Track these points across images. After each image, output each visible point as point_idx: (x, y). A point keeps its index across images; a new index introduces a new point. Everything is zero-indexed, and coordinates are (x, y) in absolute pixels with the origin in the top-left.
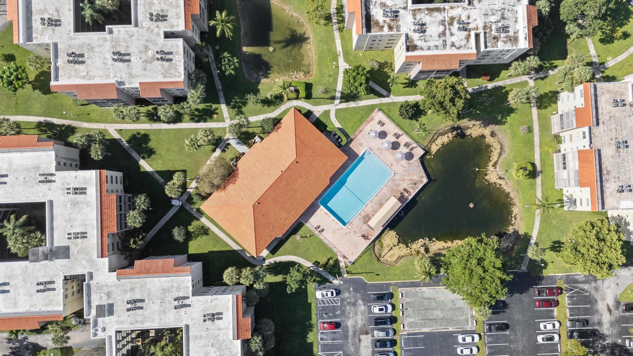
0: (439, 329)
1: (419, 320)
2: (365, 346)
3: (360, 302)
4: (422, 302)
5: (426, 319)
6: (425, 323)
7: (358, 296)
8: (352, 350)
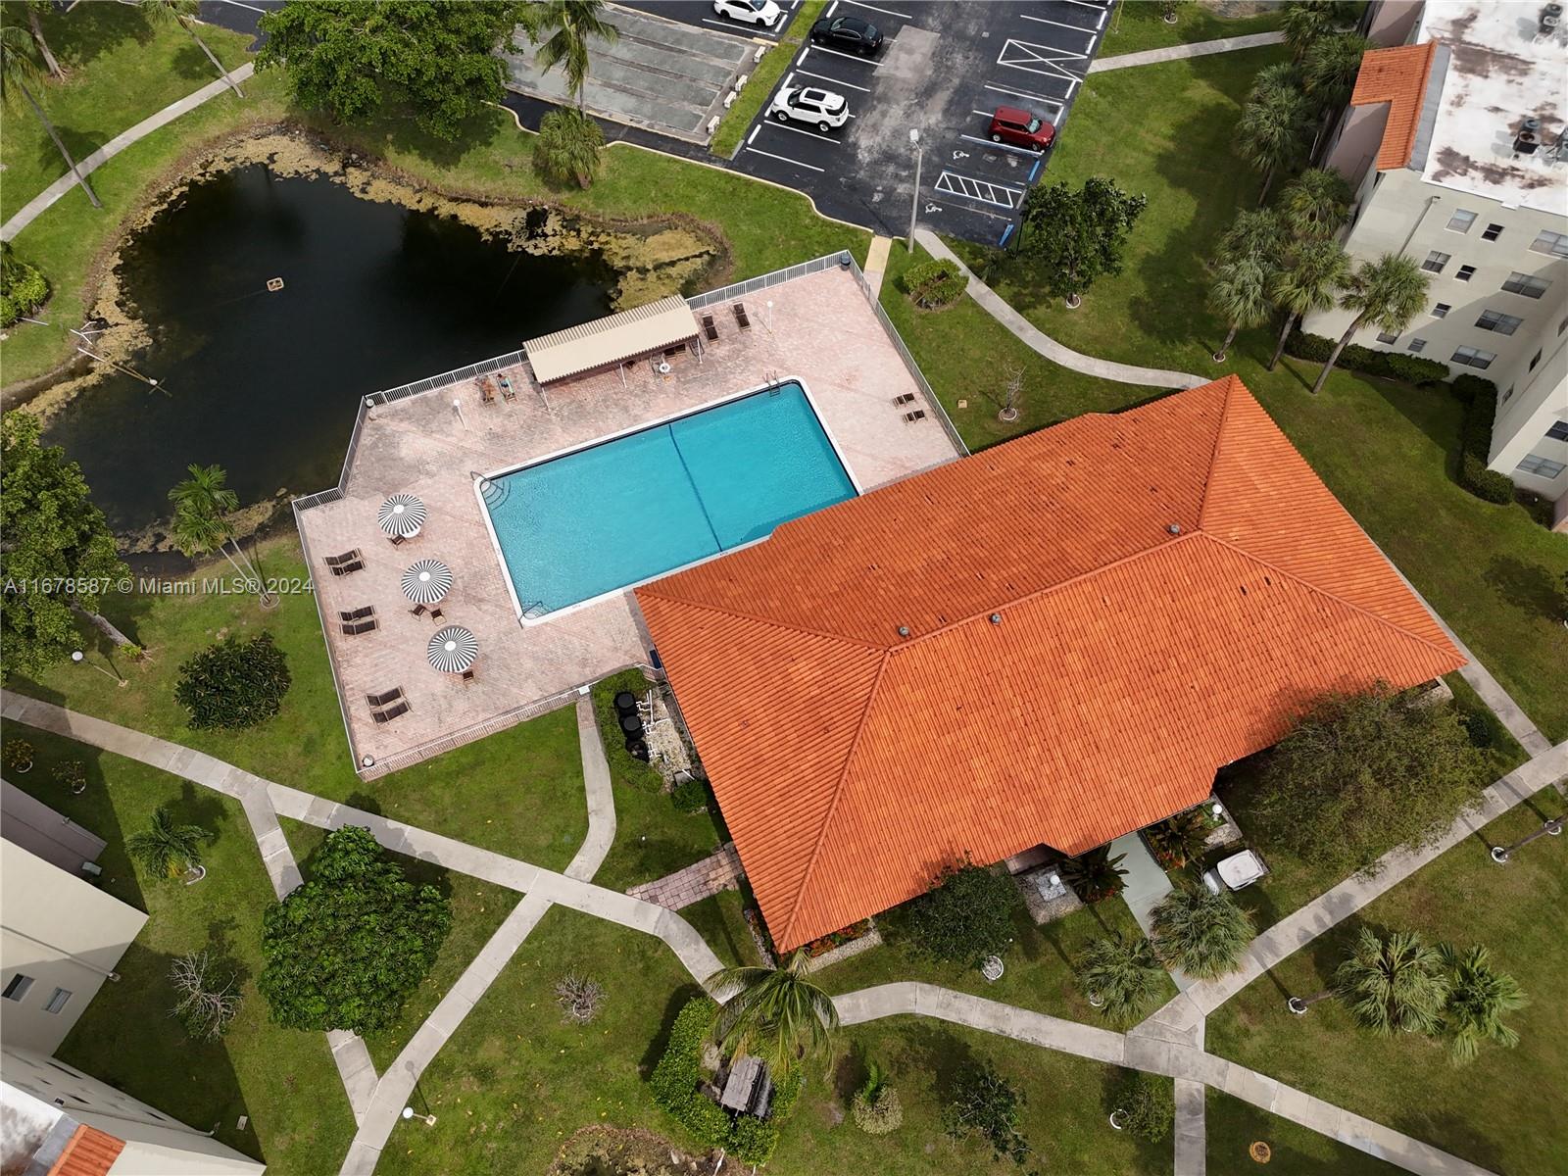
0: (645, 17)
1: (694, 55)
2: (910, 52)
3: (863, 156)
4: (652, 89)
5: (671, 49)
6: (678, 41)
7: (862, 172)
8: (960, 56)
